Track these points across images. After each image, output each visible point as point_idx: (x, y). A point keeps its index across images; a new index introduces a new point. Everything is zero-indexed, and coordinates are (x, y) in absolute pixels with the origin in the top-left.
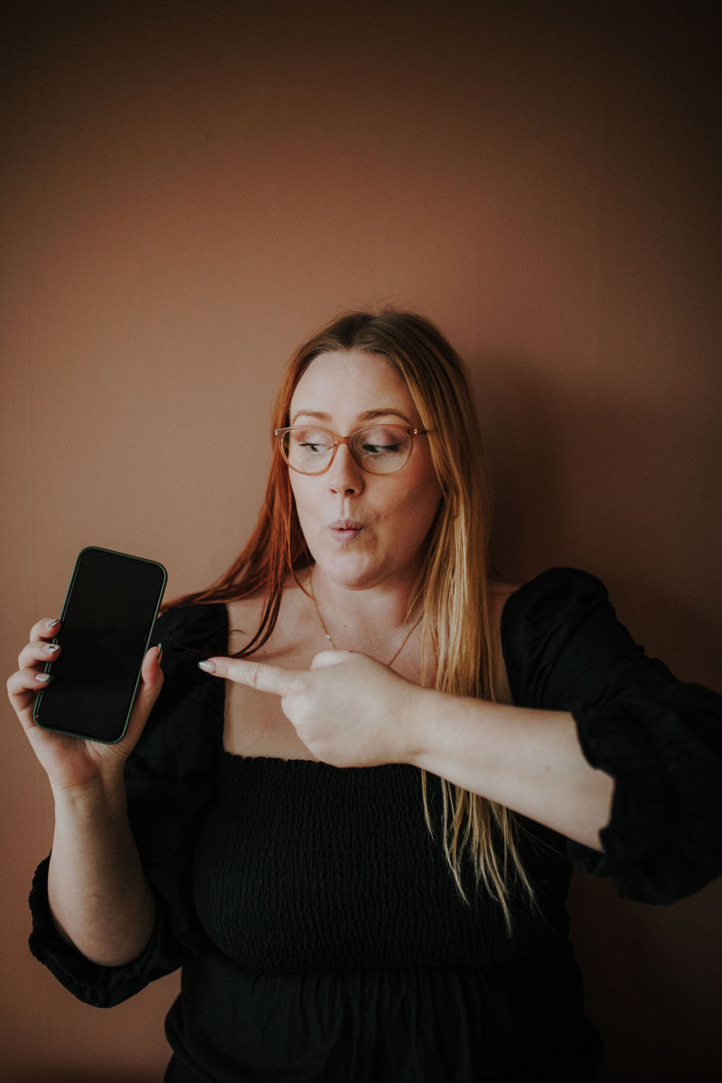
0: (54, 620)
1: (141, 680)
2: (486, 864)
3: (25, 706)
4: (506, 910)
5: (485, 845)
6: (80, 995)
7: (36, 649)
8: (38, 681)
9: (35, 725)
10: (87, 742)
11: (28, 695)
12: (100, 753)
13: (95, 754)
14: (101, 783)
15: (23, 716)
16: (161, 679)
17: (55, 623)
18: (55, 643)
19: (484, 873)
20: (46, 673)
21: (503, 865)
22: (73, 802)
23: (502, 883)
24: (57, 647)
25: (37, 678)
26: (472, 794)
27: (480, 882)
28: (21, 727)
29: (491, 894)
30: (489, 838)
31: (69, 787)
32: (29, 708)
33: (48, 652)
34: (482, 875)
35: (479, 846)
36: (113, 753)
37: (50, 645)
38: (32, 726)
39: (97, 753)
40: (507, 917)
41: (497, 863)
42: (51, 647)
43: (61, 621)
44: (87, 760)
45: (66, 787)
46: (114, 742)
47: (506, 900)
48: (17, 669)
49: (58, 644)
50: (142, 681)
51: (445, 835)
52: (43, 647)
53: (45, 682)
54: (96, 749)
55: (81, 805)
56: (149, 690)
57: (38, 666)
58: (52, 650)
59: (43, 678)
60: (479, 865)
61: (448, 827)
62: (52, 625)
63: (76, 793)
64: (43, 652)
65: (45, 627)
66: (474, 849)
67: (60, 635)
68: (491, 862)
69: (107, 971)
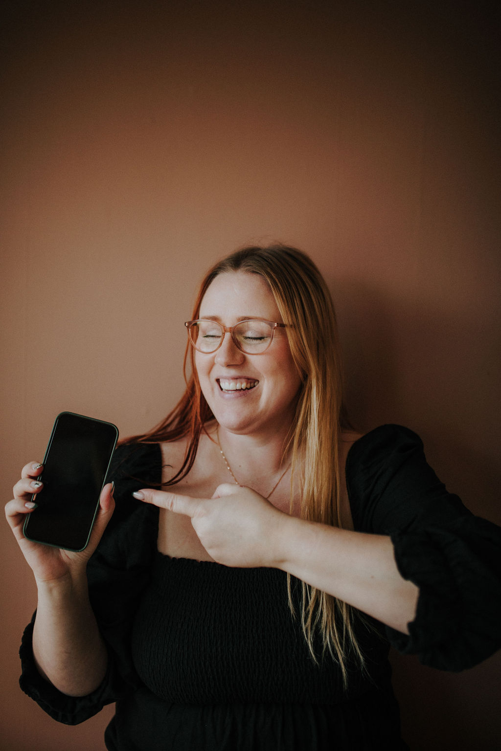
0: (39, 464)
1: (100, 506)
2: (330, 636)
3: (17, 524)
4: (344, 670)
5: (331, 623)
6: (55, 716)
7: (26, 485)
8: (27, 508)
9: (24, 537)
10: (61, 550)
11: (19, 517)
12: (70, 557)
13: (66, 558)
14: (70, 577)
15: (16, 530)
16: (113, 506)
17: (39, 467)
18: (39, 481)
19: (329, 643)
20: (33, 502)
21: (343, 639)
22: (50, 590)
23: (341, 651)
24: (40, 484)
25: (26, 505)
26: (323, 593)
27: (326, 649)
28: (15, 538)
29: (333, 658)
30: (334, 619)
31: (48, 580)
32: (21, 525)
33: (34, 486)
34: (327, 643)
35: (327, 623)
36: (78, 557)
37: (35, 482)
38: (22, 538)
39: (68, 557)
40: (344, 674)
41: (339, 637)
42: (36, 484)
43: (43, 465)
44: (61, 562)
45: (45, 581)
46: (80, 551)
47: (345, 665)
48: (13, 498)
49: (41, 481)
50: (100, 508)
51: (303, 616)
52: (30, 483)
53: (33, 508)
54: (67, 555)
55: (56, 593)
56: (105, 514)
57: (27, 496)
58: (37, 486)
59: (30, 506)
60: (326, 637)
61: (305, 610)
62: (37, 468)
63: (52, 584)
64: (31, 487)
65: (32, 468)
66: (323, 625)
67: (43, 475)
68: (335, 636)
69: (74, 700)
